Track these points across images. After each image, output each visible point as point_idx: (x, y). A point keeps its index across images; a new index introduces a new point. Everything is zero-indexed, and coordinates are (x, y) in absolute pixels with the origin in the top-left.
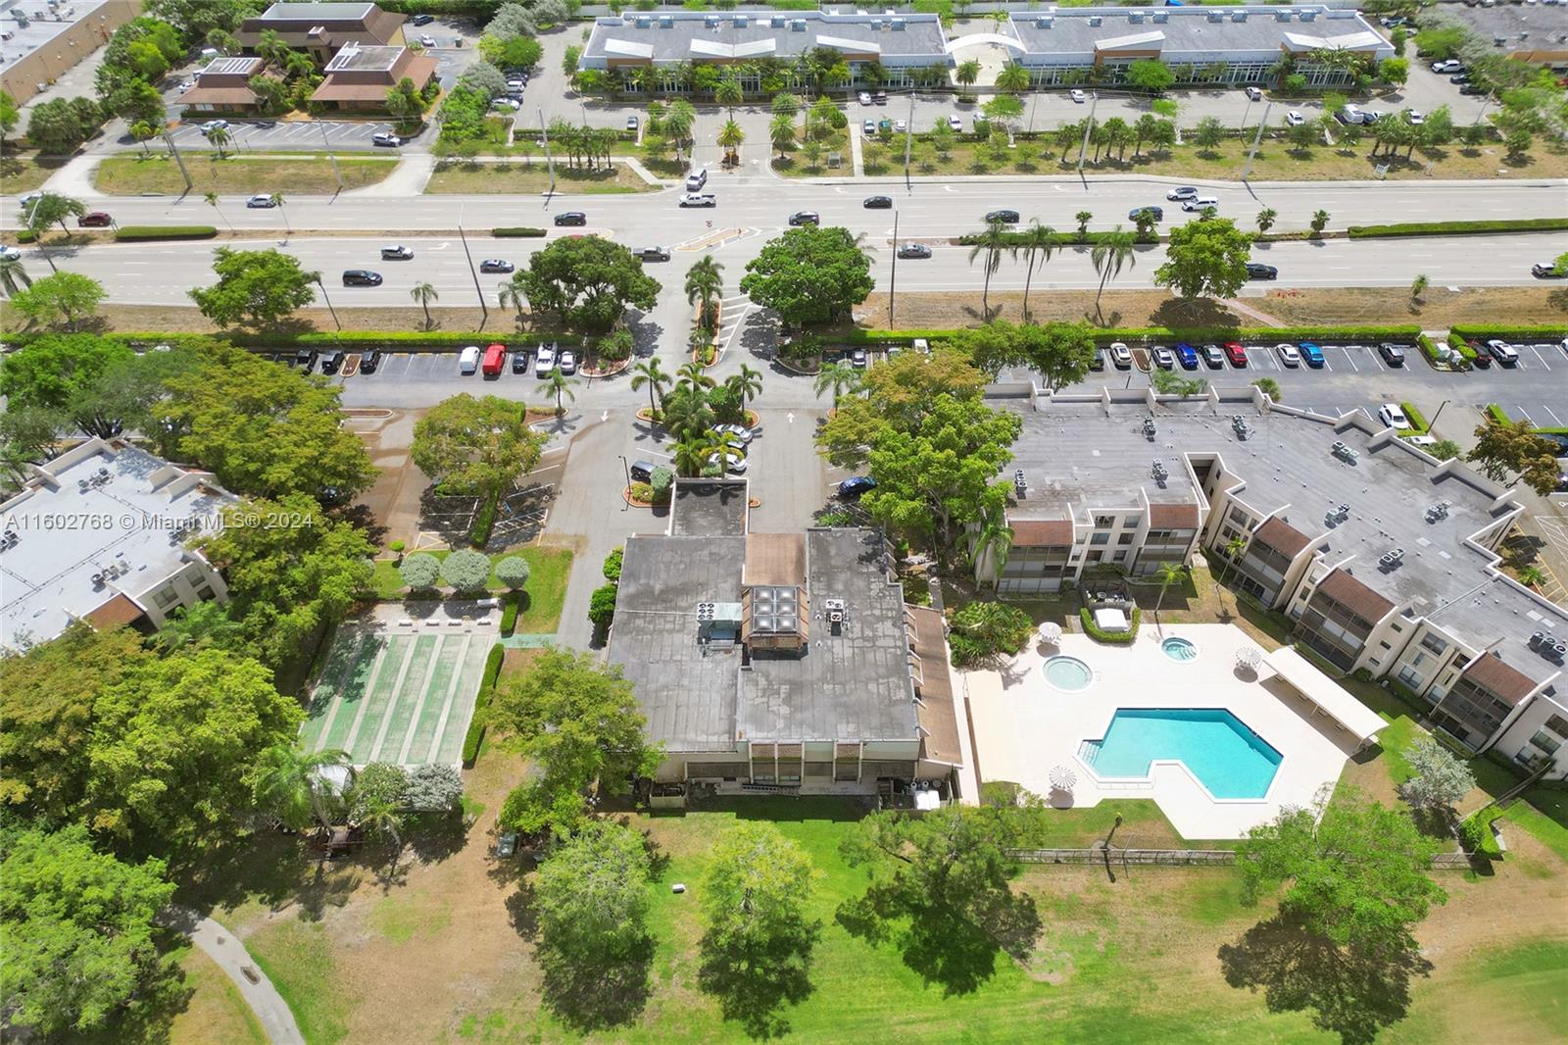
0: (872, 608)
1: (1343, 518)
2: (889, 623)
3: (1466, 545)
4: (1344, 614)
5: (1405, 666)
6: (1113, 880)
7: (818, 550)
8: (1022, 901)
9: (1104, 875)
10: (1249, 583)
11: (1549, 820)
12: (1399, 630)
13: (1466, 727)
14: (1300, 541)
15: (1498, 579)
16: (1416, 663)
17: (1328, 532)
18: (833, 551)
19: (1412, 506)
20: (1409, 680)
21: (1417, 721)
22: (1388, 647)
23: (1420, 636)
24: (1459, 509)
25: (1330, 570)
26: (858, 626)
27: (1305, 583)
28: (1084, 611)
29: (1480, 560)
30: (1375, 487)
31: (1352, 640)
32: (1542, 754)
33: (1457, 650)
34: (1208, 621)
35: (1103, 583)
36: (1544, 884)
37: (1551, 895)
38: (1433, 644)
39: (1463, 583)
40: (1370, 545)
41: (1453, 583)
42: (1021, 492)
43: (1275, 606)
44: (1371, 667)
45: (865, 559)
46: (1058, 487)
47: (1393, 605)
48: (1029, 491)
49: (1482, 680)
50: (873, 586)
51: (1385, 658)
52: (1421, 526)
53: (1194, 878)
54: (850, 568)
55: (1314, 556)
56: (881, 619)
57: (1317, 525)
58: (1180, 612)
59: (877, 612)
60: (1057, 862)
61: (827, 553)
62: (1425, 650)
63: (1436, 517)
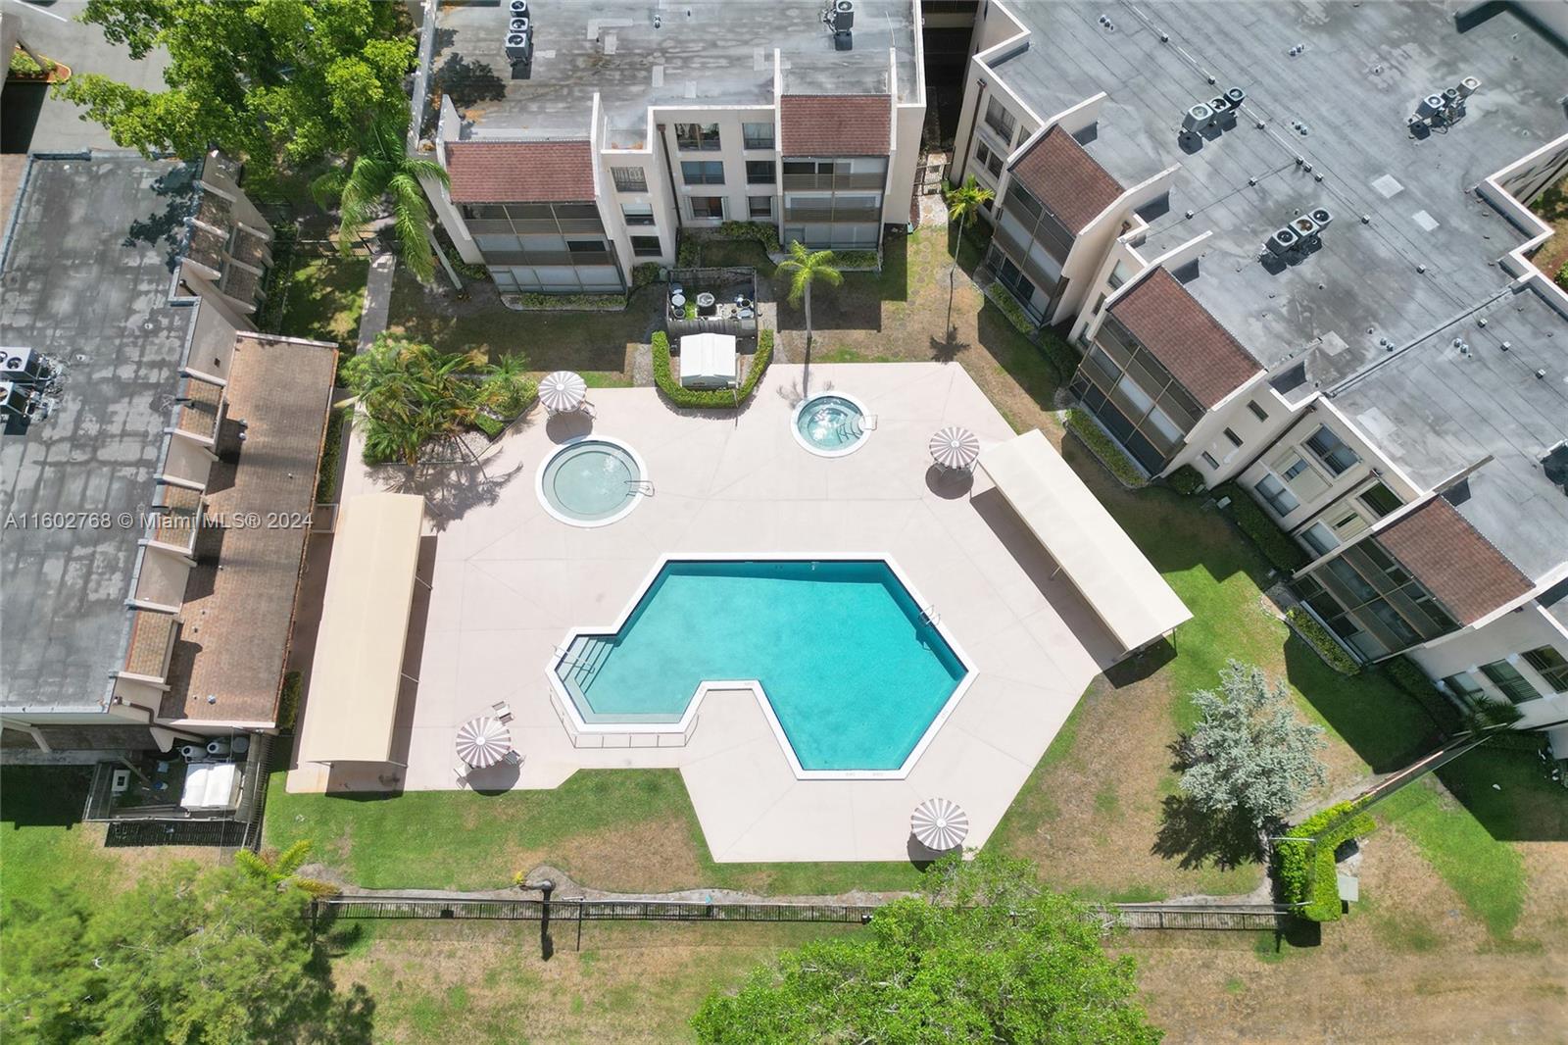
0: (120, 359)
1: (1222, 123)
2: (143, 401)
3: (1483, 196)
4: (1153, 371)
5: (1269, 474)
6: (547, 954)
7: (47, 210)
8: (350, 1004)
9: (533, 944)
10: (1010, 274)
11: (1467, 817)
12: (1262, 416)
13: (1354, 619)
14: (1098, 188)
15: (1528, 284)
16: (1290, 475)
17: (1175, 162)
18: (79, 211)
19: (1390, 89)
20: (1273, 499)
21: (1265, 586)
22: (1237, 442)
23: (1307, 428)
24: (1495, 98)
25: (1147, 267)
26: (72, 406)
27: (1101, 285)
28: (659, 337)
29: (1499, 231)
30: (1324, 42)
31: (1165, 424)
32: (1498, 696)
33: (1375, 472)
34: (913, 356)
35: (711, 273)
36: (1413, 963)
37: (1419, 990)
38: (1330, 451)
39: (1443, 294)
40: (1264, 194)
41: (1420, 295)
42: (521, 63)
43: (1054, 321)
44: (1203, 467)
45: (146, 233)
46: (610, 46)
47: (1255, 366)
48: (542, 55)
49: (1407, 555)
50: (140, 304)
51: (1230, 460)
52: (1389, 144)
53: (710, 951)
54: (102, 258)
55: (1127, 226)
56: (128, 390)
57: (1159, 144)
58: (859, 334)
59: (126, 373)
60: (447, 914)
61: (65, 213)
62: (1309, 457)
63: (1433, 121)
